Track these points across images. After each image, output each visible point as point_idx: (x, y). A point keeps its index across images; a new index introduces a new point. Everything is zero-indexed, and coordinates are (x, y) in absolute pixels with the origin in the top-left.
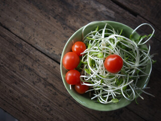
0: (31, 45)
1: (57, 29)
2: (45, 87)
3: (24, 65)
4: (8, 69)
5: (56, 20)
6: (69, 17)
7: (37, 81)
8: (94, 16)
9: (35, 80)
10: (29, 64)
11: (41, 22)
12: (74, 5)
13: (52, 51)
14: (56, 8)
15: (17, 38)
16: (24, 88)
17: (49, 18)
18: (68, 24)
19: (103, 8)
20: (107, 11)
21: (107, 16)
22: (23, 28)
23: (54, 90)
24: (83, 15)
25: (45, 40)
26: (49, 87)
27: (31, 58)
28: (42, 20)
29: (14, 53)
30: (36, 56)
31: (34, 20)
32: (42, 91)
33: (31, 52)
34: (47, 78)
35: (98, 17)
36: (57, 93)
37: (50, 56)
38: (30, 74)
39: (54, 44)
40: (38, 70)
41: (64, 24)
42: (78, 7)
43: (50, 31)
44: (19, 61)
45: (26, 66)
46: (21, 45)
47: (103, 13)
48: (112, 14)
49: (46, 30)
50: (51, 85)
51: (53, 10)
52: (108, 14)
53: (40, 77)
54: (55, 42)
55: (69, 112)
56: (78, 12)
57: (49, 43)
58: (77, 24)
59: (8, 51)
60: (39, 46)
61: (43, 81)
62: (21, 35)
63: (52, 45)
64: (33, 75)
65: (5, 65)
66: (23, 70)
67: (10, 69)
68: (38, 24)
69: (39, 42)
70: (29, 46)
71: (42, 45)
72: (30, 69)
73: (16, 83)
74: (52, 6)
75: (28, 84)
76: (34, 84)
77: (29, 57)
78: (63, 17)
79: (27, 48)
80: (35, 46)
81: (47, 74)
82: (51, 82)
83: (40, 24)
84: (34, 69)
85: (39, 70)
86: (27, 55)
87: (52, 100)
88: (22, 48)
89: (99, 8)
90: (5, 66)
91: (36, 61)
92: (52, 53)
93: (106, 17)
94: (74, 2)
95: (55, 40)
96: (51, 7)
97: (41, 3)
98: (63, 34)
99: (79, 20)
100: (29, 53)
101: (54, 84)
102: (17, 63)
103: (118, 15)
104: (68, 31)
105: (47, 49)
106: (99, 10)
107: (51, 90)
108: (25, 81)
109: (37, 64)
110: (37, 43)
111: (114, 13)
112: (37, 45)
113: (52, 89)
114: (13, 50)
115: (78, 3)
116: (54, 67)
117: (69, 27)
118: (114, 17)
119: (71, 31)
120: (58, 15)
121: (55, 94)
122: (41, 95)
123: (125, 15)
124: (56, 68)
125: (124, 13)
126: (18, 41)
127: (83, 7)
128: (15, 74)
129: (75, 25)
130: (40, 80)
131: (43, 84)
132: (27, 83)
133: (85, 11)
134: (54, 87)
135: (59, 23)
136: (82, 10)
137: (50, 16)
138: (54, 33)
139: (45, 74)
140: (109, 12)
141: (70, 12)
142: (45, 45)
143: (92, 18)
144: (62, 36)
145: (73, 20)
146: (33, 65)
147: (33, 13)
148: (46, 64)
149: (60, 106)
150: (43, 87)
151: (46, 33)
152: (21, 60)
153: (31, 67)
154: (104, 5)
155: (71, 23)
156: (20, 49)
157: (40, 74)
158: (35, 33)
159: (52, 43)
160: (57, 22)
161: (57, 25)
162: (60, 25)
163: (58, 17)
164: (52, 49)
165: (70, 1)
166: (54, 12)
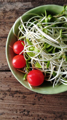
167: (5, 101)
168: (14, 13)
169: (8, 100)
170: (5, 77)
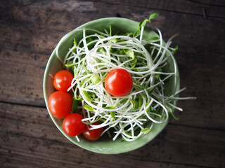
0: (3, 102)
1: (27, 64)
2: (49, 148)
3: (7, 133)
5: (18, 53)
6: (34, 39)
7: (35, 145)
8: (66, 22)
9: (31, 145)
10: (12, 128)
12: (33, 19)
13: (33, 97)
14: (10, 36)
16: (22, 163)
17: (8, 54)
18: (37, 49)
19: (74, 5)
20: (81, 5)
21: (84, 12)
23: (62, 147)
24: (52, 27)
25: (17, 86)
26: (53, 146)
27: (12, 119)
30: (16, 113)
32: (48, 155)
33: (7, 111)
34: (46, 135)
35: (73, 20)
36: (68, 148)
37: (34, 104)
38: (21, 141)
39: (32, 87)
40: (28, 131)
41: (32, 53)
42: (39, 19)
43: (18, 71)
45: (11, 132)
47: (78, 11)
48: (91, 6)
49: (12, 73)
50: (55, 141)
51: (8, 41)
52: (85, 9)
53: (35, 138)
54: (32, 83)
55: (95, 165)
56: (43, 26)
57: (25, 88)
58: (50, 43)
60: (13, 99)
61: (42, 142)
63: (29, 89)
64: (25, 140)
66: (8, 140)
69: (10, 93)
71: (17, 95)
72: (17, 135)
73: (8, 161)
74: (4, 35)
75: (25, 154)
76: (32, 151)
77: (8, 118)
78: (25, 44)
80: (9, 101)
81: (43, 130)
82: (53, 138)
84: (22, 132)
85: (29, 129)
86: (4, 117)
87: (66, 160)
89: (69, 7)
91: (19, 120)
92: (36, 99)
93: (84, 15)
94: (31, 16)
95: (31, 80)
96: (3, 39)
98: (37, 66)
99: (49, 37)
100: (5, 113)
101: (58, 138)
103: (99, 3)
104: (42, 58)
105: (27, 97)
106: (70, 10)
107: (59, 149)
108: (18, 153)
109: (23, 124)
110: (9, 96)
111: (91, 3)
112: (11, 98)
113: (58, 146)
115: (38, 14)
117: (41, 53)
118: (95, 9)
119: (46, 57)
120: (18, 44)
121: (66, 151)
122: (49, 161)
127: (46, 17)
128: (1, 150)
129: (47, 47)
130: (38, 143)
131: (44, 145)
132: (23, 154)
133: (51, 20)
134: (60, 143)
135: (25, 55)
136: (47, 21)
137: (8, 51)
138: (24, 71)
139: (40, 131)
140: (84, 6)
141: (31, 31)
142: (21, 94)
143: (66, 25)
144: (37, 69)
145: (41, 42)
146: (18, 128)
148: (35, 117)
149: (80, 163)
150: (45, 149)
151: (15, 77)
153: (17, 131)
155: (40, 46)
157: (34, 134)
159: (28, 86)
160: (21, 54)
161: (24, 58)
162: (27, 56)
163: (19, 46)
164: (32, 94)
165: (24, 17)
166: (10, 42)
167: (37, 153)
168: (64, 17)
169: (41, 152)
170: (39, 117)
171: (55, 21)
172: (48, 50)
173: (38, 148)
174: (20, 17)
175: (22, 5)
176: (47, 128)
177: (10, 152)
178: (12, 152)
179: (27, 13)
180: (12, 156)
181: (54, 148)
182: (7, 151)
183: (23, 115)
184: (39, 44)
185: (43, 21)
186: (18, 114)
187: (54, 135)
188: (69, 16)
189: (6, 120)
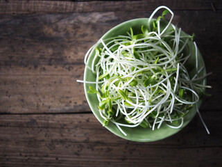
0: (45, 113)
1: (62, 75)
2: (93, 150)
3: (52, 141)
4: (37, 158)
5: (53, 67)
6: (66, 52)
7: (79, 149)
8: (93, 32)
9: (76, 149)
10: (56, 136)
11: (38, 80)
12: (62, 34)
13: (73, 104)
14: (44, 53)
15: (24, 117)
17: (44, 69)
18: (70, 61)
19: (97, 16)
20: (104, 16)
21: (107, 22)
22: (22, 100)
23: (104, 147)
24: (80, 39)
25: (56, 97)
26: (96, 147)
27: (55, 128)
28: (38, 77)
29: (31, 136)
30: (58, 122)
31: (28, 83)
32: (93, 157)
33: (50, 122)
34: (88, 138)
35: (98, 30)
36: (111, 147)
37: (74, 111)
38: (66, 147)
39: (69, 95)
40: (72, 137)
41: (65, 65)
42: (67, 33)
43: (55, 83)
44: (43, 141)
45: (56, 141)
46: (34, 121)
47: (102, 22)
48: (112, 15)
49: (50, 85)
50: (98, 143)
51: (42, 57)
52: (107, 19)
53: (79, 142)
54: (69, 92)
55: (138, 159)
56: (71, 40)
57: (63, 97)
58: (80, 54)
59: (24, 138)
60: (54, 109)
61: (86, 145)
62: (26, 110)
63: (67, 97)
64: (70, 146)
65: (31, 156)
66: (54, 148)
67: (40, 156)
68: (37, 84)
69: (51, 104)
70: (43, 116)
71: (57, 105)
72: (62, 142)
74: (38, 52)
75: (72, 159)
76: (78, 155)
77: (52, 128)
78: (58, 57)
79: (41, 120)
80: (50, 112)
81: (85, 134)
82: (96, 139)
83: (38, 82)
84: (66, 139)
85: (72, 135)
86: (47, 128)
87: (110, 159)
88: (37, 123)
89: (93, 19)
90: (32, 158)
91: (63, 128)
92: (75, 106)
93: (108, 24)
94: (60, 32)
95: (68, 90)
96: (38, 56)
97: (23, 58)
98: (72, 76)
99: (79, 48)
100: (48, 124)
101: (100, 139)
102: (43, 144)
103: (119, 12)
104: (75, 68)
105: (66, 106)
106: (94, 21)
107: (102, 149)
108: (65, 159)
109: (66, 131)
110: (49, 107)
111: (113, 13)
112: (51, 109)
113: (102, 147)
114: (28, 133)
115: (66, 29)
116: (88, 121)
117: (73, 64)
118: (116, 18)
119: (78, 67)
120: (52, 59)
122: (94, 162)
123: (127, 7)
124: (91, 120)
125: (125, 5)
126: (27, 119)
127: (74, 31)
128: (49, 159)
129: (79, 58)
130: (82, 147)
131: (88, 148)
132: (69, 159)
133: (79, 33)
134: (103, 143)
135: (59, 68)
136: (75, 34)
137: (43, 66)
138: (61, 82)
139: (83, 135)
140: (106, 16)
141: (62, 46)
142: (60, 104)
143: (92, 35)
145: (73, 53)
146: (62, 135)
147: (21, 76)
148: (76, 123)
149: (123, 160)
150: (89, 151)
151: (52, 89)
152: (45, 139)
153: (61, 138)
154: (96, 11)
155: (72, 57)
156: (36, 126)
157: (77, 139)
158: (40, 97)
159: (66, 95)
160: (55, 67)
161: (59, 71)
162: (62, 68)
163: (53, 60)
164: (70, 102)
165: (54, 34)
166: (45, 58)
167: (82, 156)
168: (89, 29)
169: (86, 154)
170: (80, 122)
171: (82, 34)
172: (80, 60)
173: (83, 152)
174: (50, 34)
175: (50, 24)
176: (89, 131)
177: (57, 159)
178: (59, 159)
179: (56, 30)
180: (59, 163)
181: (98, 149)
182: (54, 159)
183: (65, 123)
184: (71, 56)
185: (72, 35)
186: (60, 122)
187: (96, 137)
188: (94, 27)
189: (50, 129)
